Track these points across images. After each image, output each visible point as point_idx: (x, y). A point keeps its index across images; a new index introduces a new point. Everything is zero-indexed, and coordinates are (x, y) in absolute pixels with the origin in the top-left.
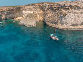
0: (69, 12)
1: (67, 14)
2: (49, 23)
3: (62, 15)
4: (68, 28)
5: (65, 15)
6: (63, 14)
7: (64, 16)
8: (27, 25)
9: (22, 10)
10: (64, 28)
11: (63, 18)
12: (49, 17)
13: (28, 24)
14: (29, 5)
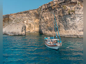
0: (78, 8)
1: (74, 12)
2: (46, 30)
3: (67, 13)
4: (78, 35)
5: (71, 13)
6: (68, 11)
7: (69, 14)
8: (9, 32)
9: (12, 19)
10: (70, 35)
11: (68, 18)
12: (46, 22)
13: (11, 31)
14: (21, 13)
